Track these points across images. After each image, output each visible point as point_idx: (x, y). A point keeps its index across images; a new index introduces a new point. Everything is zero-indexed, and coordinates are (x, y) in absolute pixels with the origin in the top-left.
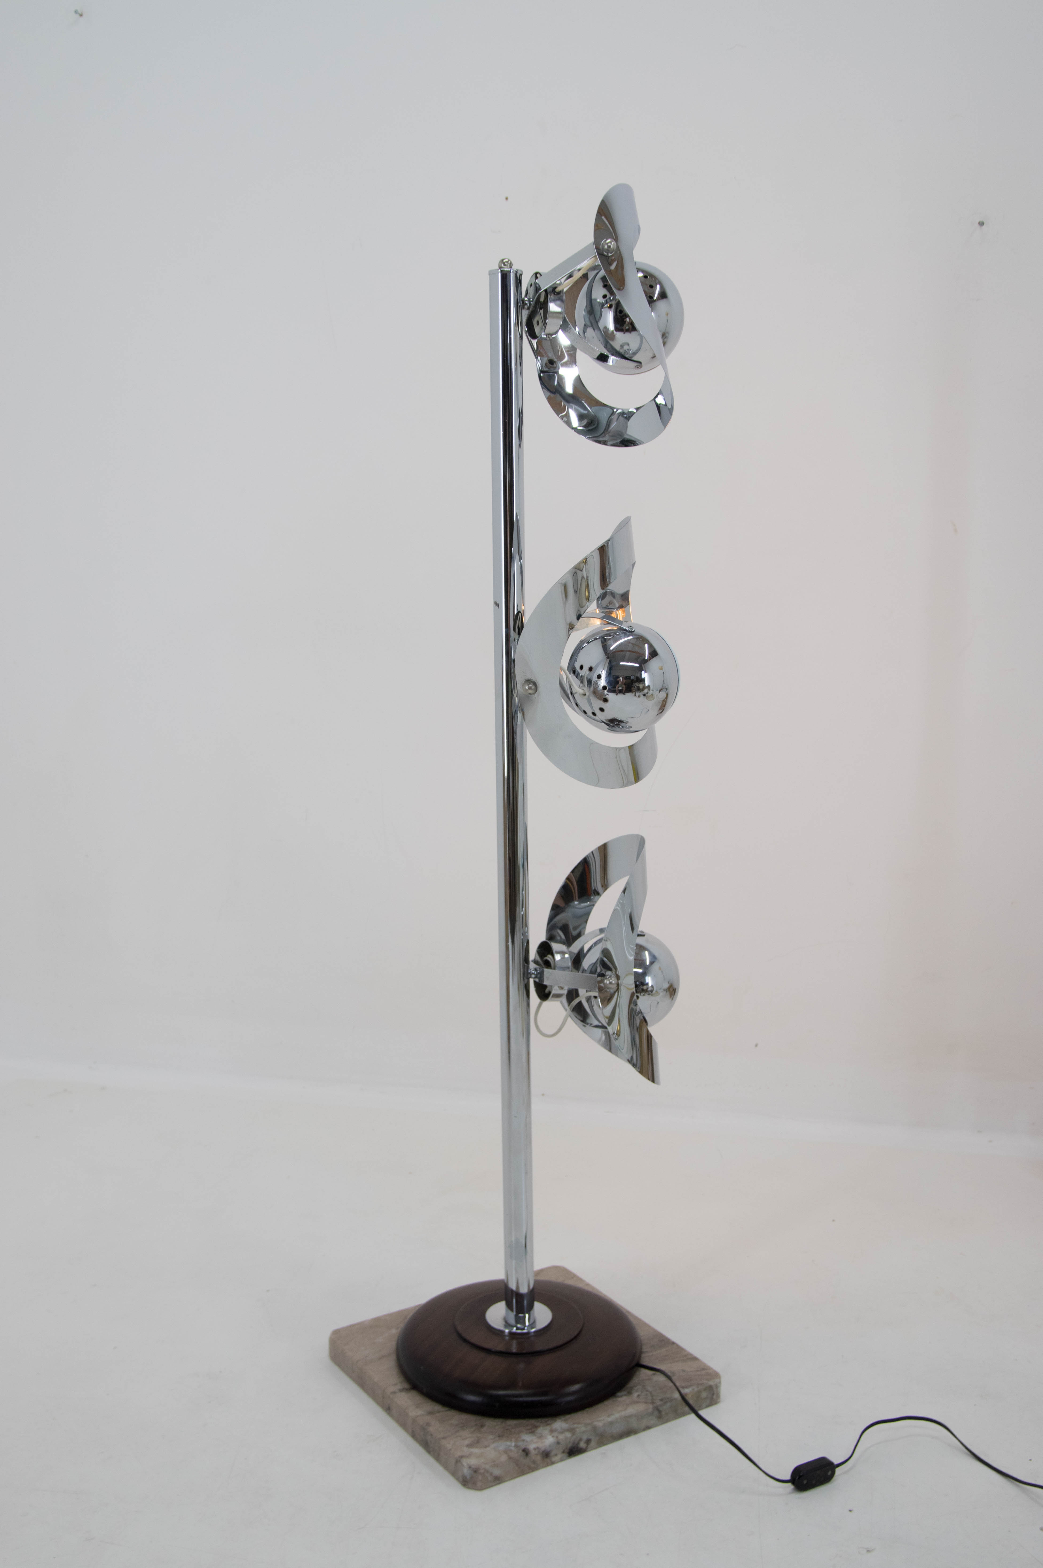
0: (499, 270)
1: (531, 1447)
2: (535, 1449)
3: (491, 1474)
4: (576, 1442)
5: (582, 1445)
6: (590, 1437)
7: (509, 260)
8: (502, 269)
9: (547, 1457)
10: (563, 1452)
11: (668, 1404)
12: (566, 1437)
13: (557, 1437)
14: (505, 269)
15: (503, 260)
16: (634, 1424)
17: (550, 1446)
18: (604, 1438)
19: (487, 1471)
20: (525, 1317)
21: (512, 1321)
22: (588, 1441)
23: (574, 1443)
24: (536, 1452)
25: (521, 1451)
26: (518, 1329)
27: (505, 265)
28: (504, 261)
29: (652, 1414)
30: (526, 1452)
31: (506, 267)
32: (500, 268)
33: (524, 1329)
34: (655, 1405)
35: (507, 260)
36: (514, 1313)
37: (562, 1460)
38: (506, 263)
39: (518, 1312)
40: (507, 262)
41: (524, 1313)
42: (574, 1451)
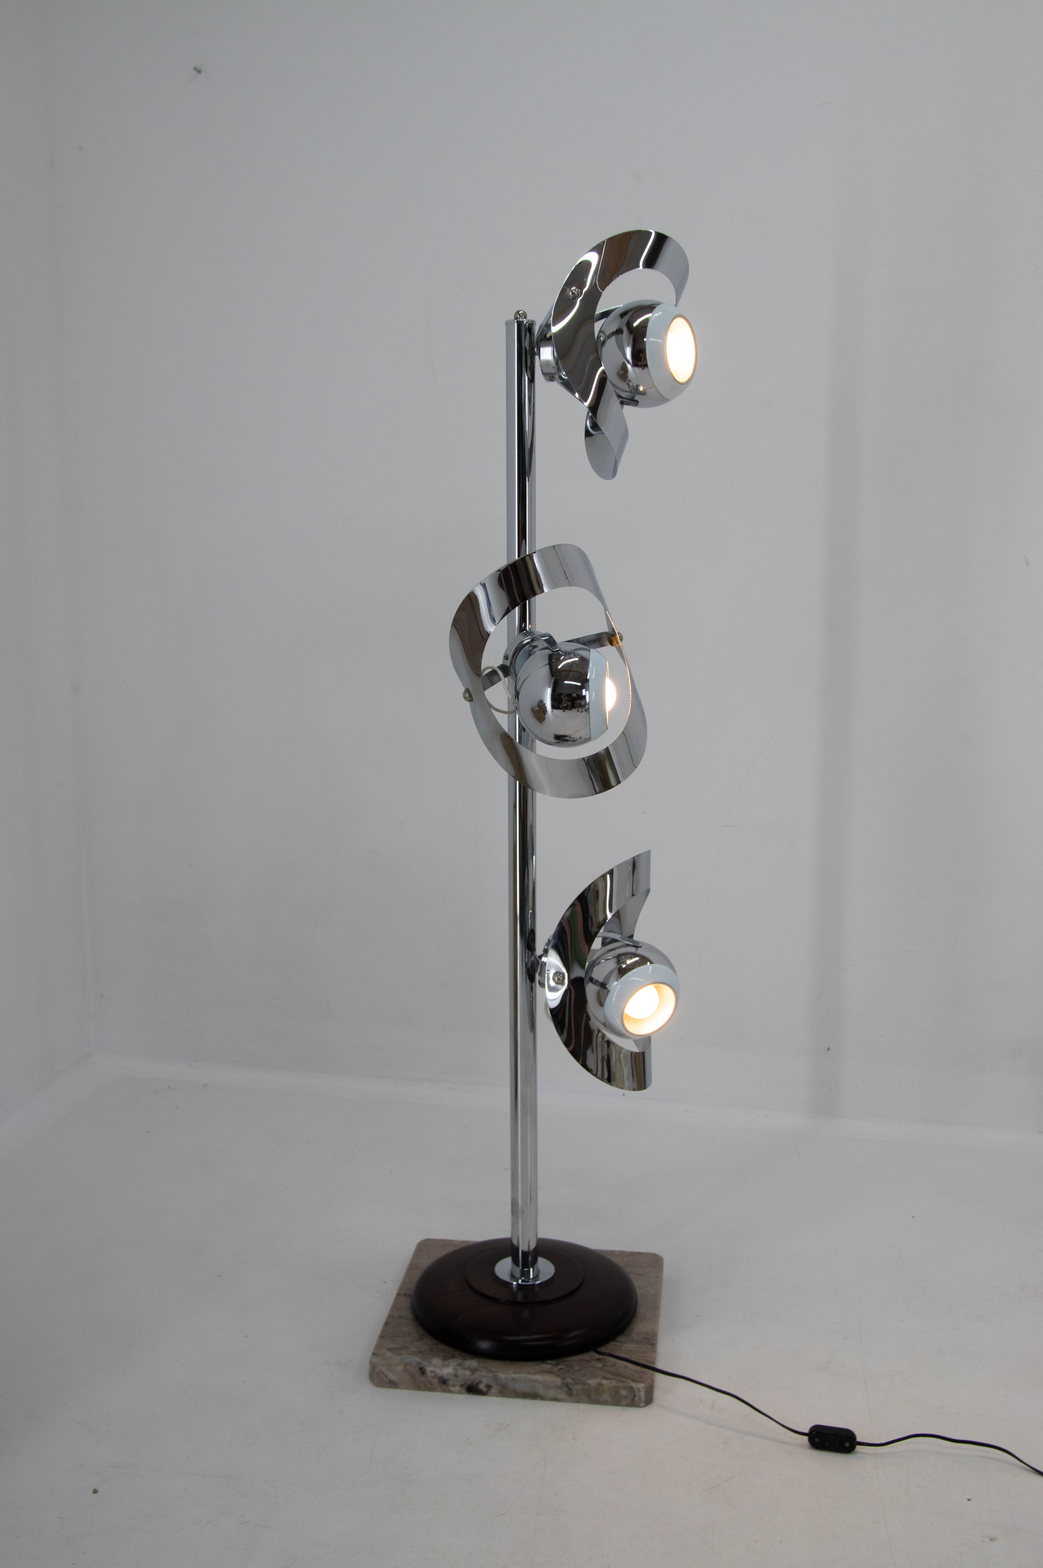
0: (516, 321)
1: (429, 1369)
2: (431, 1372)
3: (386, 1377)
4: (476, 1382)
5: (482, 1387)
6: (491, 1384)
7: (524, 312)
8: (518, 320)
9: (443, 1383)
10: (462, 1386)
11: (580, 1386)
12: (465, 1374)
13: (456, 1370)
14: (521, 320)
15: (518, 312)
16: (541, 1392)
17: (448, 1375)
18: (506, 1391)
19: (383, 1373)
20: (529, 1271)
21: (518, 1274)
22: (489, 1387)
23: (473, 1382)
24: (433, 1375)
25: (418, 1368)
26: (522, 1281)
27: (520, 316)
28: (520, 312)
29: (560, 1388)
30: (422, 1371)
31: (521, 317)
32: (516, 318)
33: (528, 1282)
34: (565, 1381)
35: (522, 312)
36: (520, 1268)
37: (460, 1393)
38: (521, 315)
39: (523, 1267)
40: (523, 314)
41: (529, 1267)
42: (472, 1389)
